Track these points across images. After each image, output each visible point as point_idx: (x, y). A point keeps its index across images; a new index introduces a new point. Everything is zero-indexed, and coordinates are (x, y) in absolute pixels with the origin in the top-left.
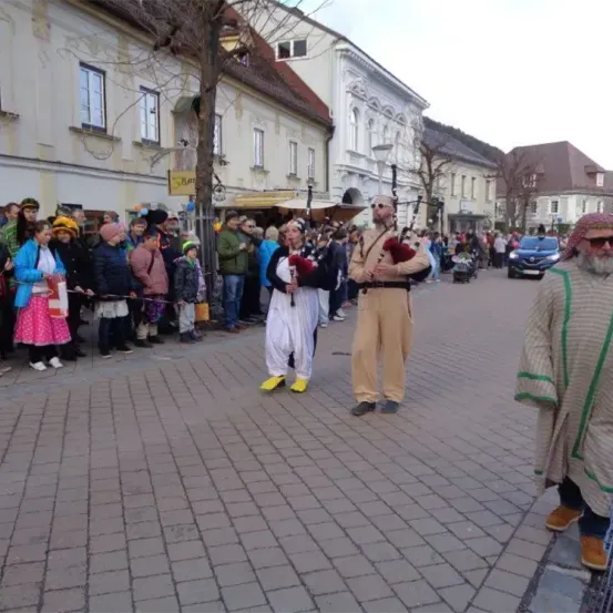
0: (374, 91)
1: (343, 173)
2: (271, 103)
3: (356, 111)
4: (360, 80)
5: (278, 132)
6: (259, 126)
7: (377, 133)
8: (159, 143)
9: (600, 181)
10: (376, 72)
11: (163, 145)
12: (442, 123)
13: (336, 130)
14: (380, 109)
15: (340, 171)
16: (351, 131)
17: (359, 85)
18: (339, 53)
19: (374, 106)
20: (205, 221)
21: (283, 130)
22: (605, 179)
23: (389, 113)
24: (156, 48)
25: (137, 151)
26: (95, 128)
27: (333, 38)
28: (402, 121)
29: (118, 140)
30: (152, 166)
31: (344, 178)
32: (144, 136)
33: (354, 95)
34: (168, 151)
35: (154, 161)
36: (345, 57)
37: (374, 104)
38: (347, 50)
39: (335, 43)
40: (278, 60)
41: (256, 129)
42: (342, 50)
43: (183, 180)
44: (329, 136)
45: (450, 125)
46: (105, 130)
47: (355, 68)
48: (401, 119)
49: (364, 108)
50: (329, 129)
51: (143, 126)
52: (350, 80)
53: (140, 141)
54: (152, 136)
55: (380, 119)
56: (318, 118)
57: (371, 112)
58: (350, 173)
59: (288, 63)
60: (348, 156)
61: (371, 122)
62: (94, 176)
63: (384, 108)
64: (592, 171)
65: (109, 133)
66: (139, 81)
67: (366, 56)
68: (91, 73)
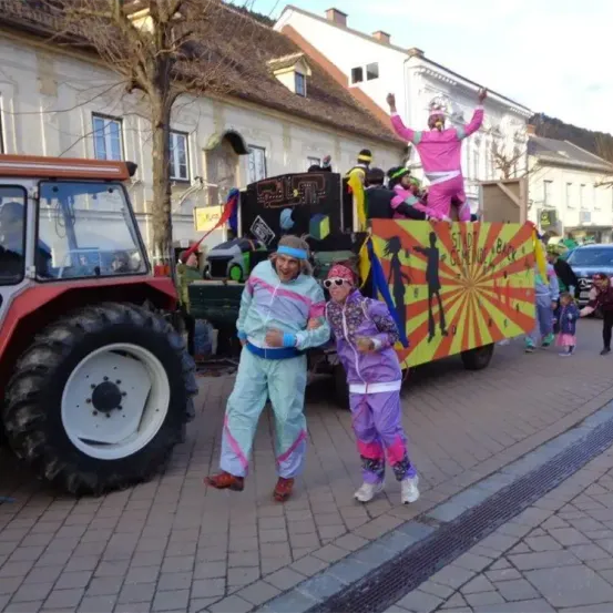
0: (461, 107)
2: (318, 127)
5: (339, 159)
6: (313, 155)
8: (189, 182)
12: (588, 129)
13: (412, 150)
17: (438, 101)
18: (412, 71)
21: (345, 156)
27: (407, 56)
28: (498, 134)
30: (181, 204)
35: (183, 200)
36: (420, 73)
37: (460, 118)
38: (421, 67)
39: (406, 61)
40: (352, 86)
41: (309, 158)
42: (415, 67)
43: (207, 216)
44: (405, 157)
45: (598, 130)
47: (431, 84)
48: (496, 130)
50: (403, 150)
52: (427, 96)
59: (361, 87)
67: (446, 70)
68: (107, 121)
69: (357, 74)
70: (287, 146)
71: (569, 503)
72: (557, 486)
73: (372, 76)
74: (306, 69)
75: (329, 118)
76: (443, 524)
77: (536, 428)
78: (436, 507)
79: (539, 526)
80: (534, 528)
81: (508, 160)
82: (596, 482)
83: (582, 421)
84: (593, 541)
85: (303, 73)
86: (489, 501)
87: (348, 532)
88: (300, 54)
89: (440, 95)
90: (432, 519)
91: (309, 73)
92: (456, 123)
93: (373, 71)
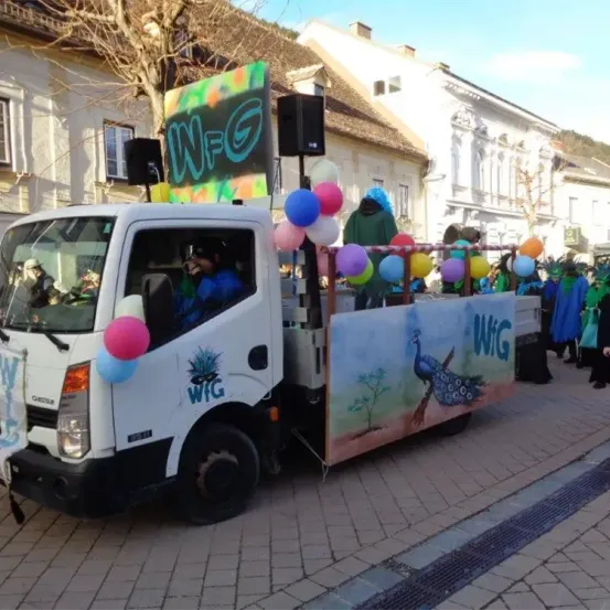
1: (445, 209)
4: (461, 107)
5: (356, 171)
10: (483, 99)
13: (433, 163)
14: (492, 137)
17: (461, 114)
19: (481, 134)
21: (363, 168)
23: (504, 141)
28: (522, 148)
31: (445, 213)
33: (453, 126)
39: (428, 74)
40: (373, 98)
44: (426, 171)
47: (453, 98)
50: (424, 164)
55: (494, 149)
58: (453, 208)
67: (469, 84)
68: (118, 130)
69: (380, 87)
71: (560, 551)
72: (549, 530)
73: (394, 89)
74: (325, 81)
75: (348, 129)
76: (414, 572)
77: (536, 459)
78: (409, 550)
79: (522, 580)
80: (516, 582)
81: (531, 175)
82: (595, 526)
83: (588, 453)
84: (582, 601)
85: (322, 84)
86: (470, 545)
87: (306, 577)
88: (320, 66)
89: (463, 109)
90: (400, 565)
91: (329, 85)
92: (479, 137)
93: (395, 84)
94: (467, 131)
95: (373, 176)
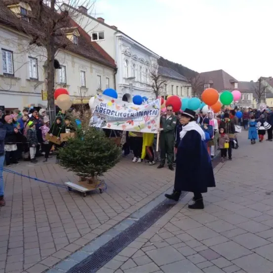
0: (134, 52)
1: (122, 88)
3: (127, 61)
4: (128, 48)
5: (92, 72)
6: (82, 70)
7: (137, 70)
8: (38, 79)
9: (236, 85)
10: (135, 44)
11: (39, 80)
13: (118, 69)
14: (138, 60)
15: (121, 87)
16: (125, 70)
17: (128, 50)
18: (118, 38)
19: (135, 59)
20: (51, 112)
21: (94, 71)
22: (238, 85)
23: (142, 61)
24: (30, 44)
25: (28, 83)
26: (9, 74)
27: (115, 31)
28: (148, 64)
29: (19, 79)
30: (35, 89)
31: (122, 89)
32: (31, 76)
33: (125, 55)
34: (42, 82)
35: (35, 87)
36: (120, 39)
37: (135, 58)
38: (121, 36)
39: (116, 33)
40: (92, 40)
41: (82, 71)
42: (119, 36)
44: (115, 72)
46: (14, 75)
47: (124, 43)
48: (148, 63)
49: (130, 60)
50: (115, 69)
51: (31, 73)
52: (123, 48)
53: (29, 79)
54: (35, 76)
55: (138, 64)
56: (110, 65)
57: (133, 61)
58: (125, 87)
59: (97, 42)
60: (124, 80)
61: (134, 65)
62: (9, 94)
63: (139, 59)
64: (233, 82)
65: (16, 76)
66: (28, 55)
67: (130, 38)
68: (7, 52)
69: (95, 36)
70: (73, 66)
73: (101, 38)
74: (78, 34)
75: (88, 55)
85: (76, 35)
88: (76, 27)
93: (101, 36)
94: (130, 57)
95: (97, 74)
